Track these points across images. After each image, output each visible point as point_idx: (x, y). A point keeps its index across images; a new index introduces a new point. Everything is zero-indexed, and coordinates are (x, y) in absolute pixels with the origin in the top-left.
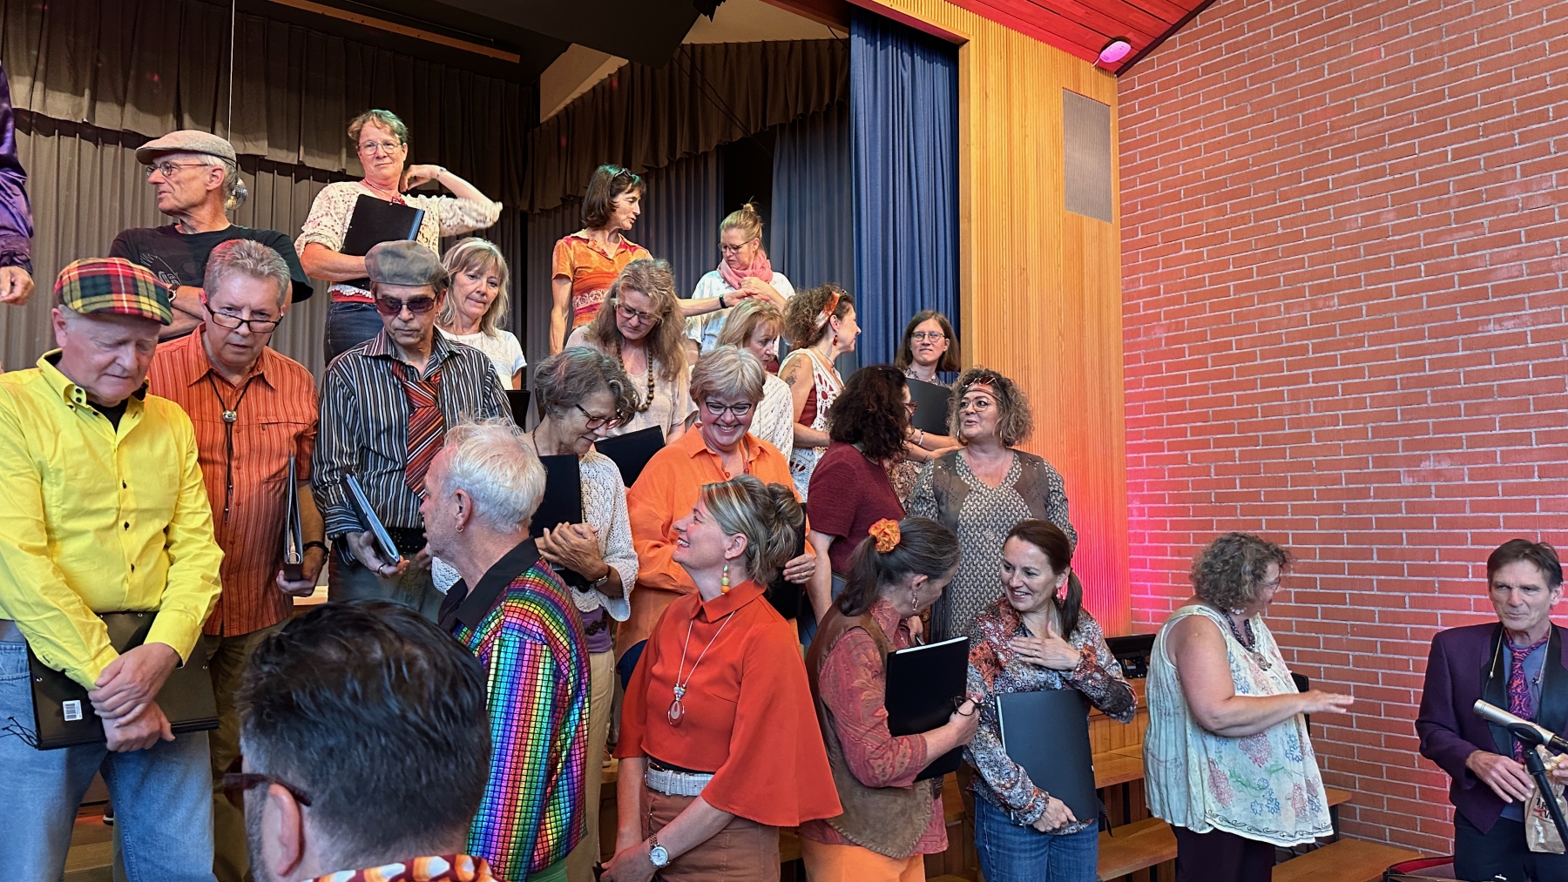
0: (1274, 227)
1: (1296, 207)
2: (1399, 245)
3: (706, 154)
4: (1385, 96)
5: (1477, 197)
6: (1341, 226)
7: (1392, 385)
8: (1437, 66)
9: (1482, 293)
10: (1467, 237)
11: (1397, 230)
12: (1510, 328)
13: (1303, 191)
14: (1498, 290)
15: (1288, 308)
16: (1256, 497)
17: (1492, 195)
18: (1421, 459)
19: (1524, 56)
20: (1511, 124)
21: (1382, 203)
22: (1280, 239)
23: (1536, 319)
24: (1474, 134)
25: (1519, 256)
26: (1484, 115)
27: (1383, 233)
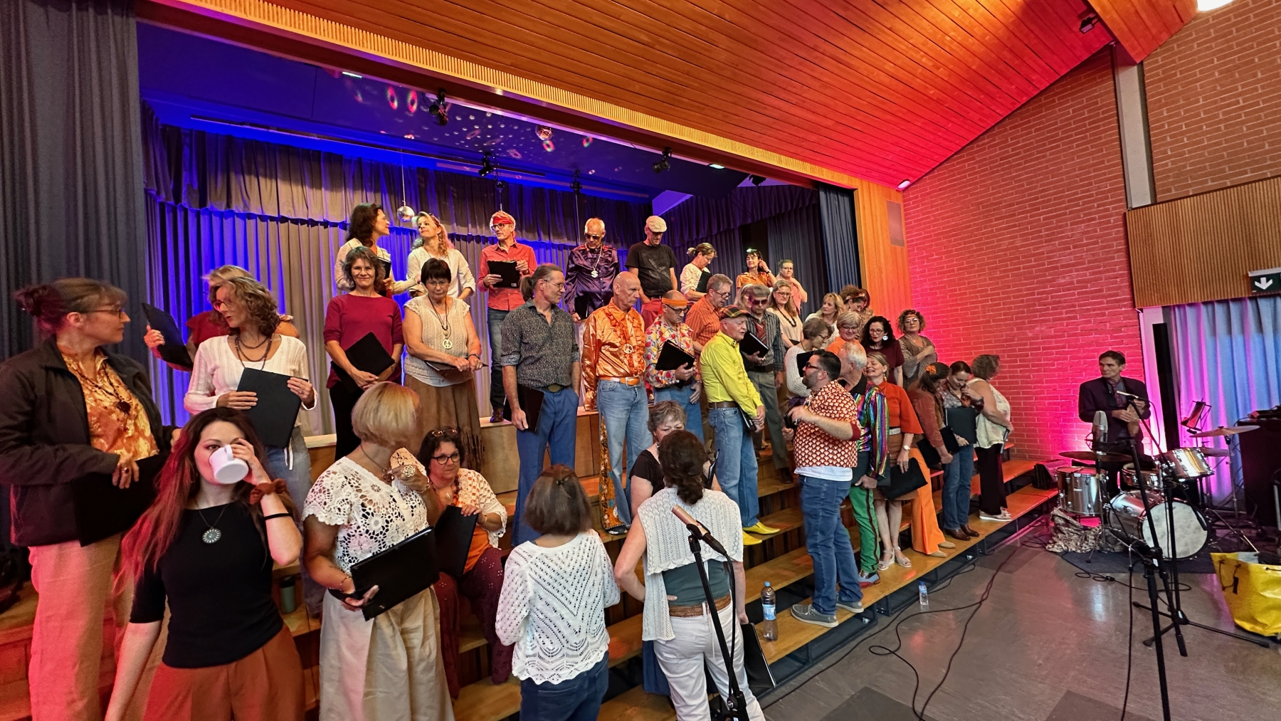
0: (972, 247)
1: (981, 239)
2: (1023, 252)
3: (733, 229)
4: (1015, 199)
5: (1053, 234)
6: (1000, 245)
7: (1022, 301)
8: (1035, 187)
9: (1056, 268)
10: (1050, 248)
11: (1022, 246)
12: (1068, 279)
13: (983, 234)
14: (1063, 266)
15: (979, 275)
16: (969, 344)
17: (1059, 233)
18: (1035, 327)
19: (1070, 183)
20: (1066, 208)
21: (1016, 237)
22: (974, 251)
23: (1078, 276)
24: (1051, 212)
25: (1070, 254)
26: (1054, 205)
27: (1017, 248)
